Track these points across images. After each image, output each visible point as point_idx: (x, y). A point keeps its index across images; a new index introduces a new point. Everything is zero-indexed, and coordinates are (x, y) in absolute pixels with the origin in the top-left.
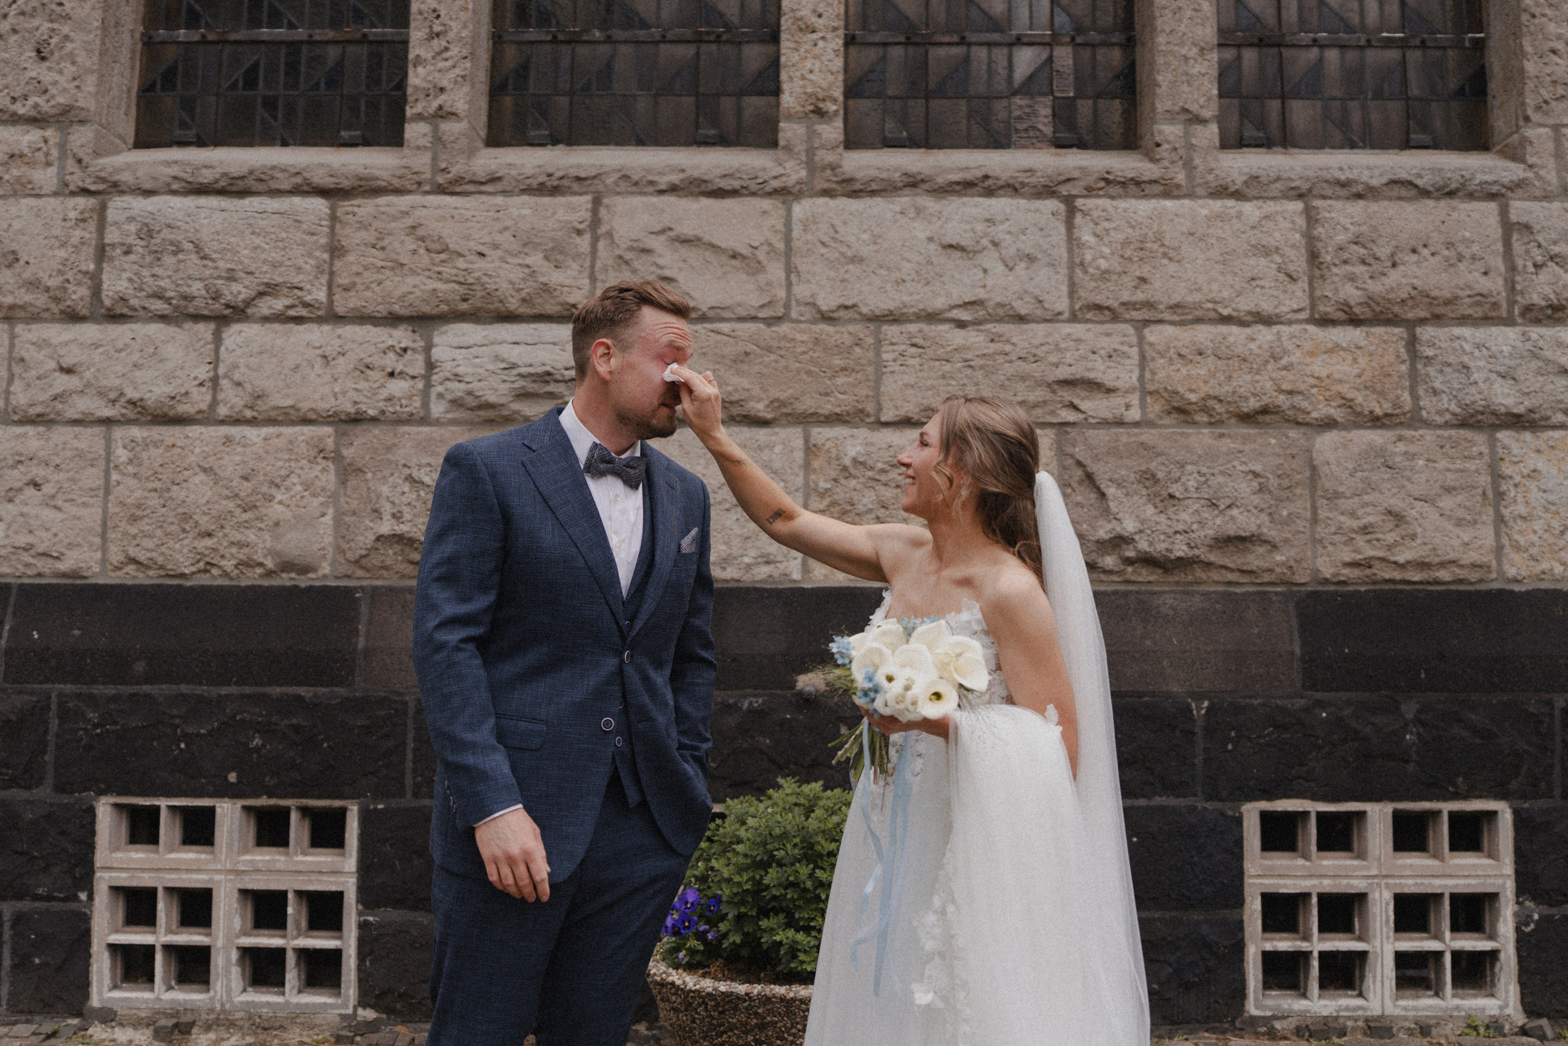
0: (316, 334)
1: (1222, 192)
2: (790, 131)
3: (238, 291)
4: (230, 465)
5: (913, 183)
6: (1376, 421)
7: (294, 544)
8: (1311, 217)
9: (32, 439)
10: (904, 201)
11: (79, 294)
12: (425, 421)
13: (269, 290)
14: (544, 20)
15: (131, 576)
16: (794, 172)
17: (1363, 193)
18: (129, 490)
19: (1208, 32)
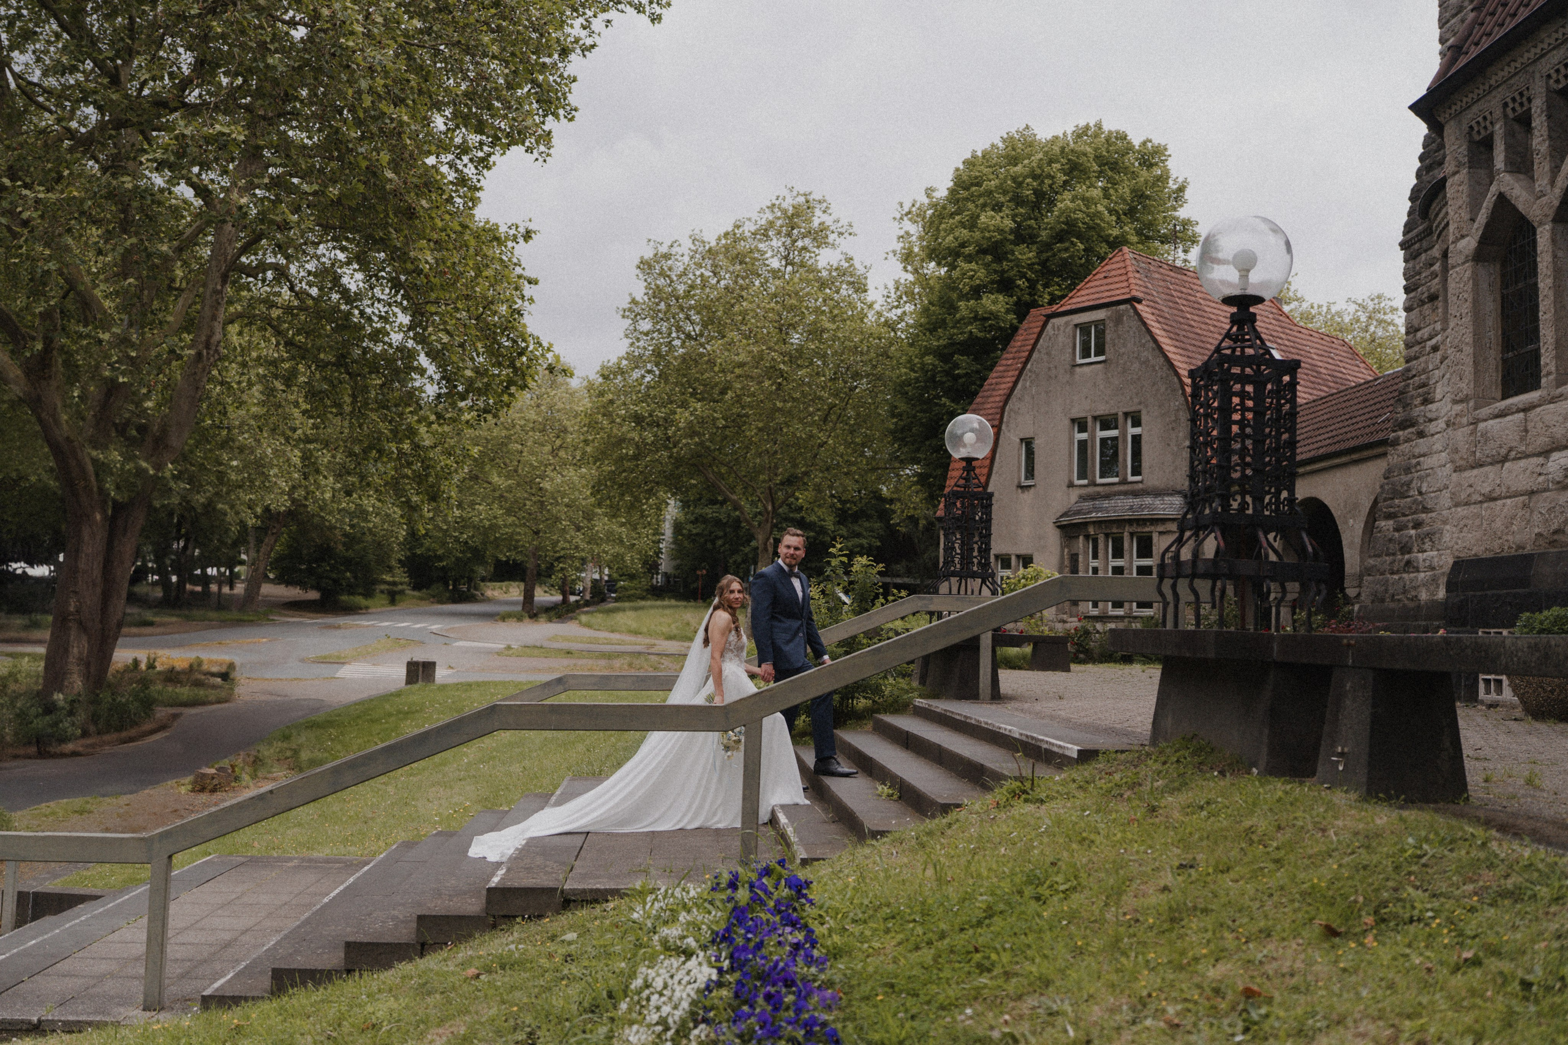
0: (1522, 463)
4: (1504, 513)
7: (1520, 539)
9: (1465, 511)
11: (1472, 459)
15: (1485, 555)
18: (1485, 525)
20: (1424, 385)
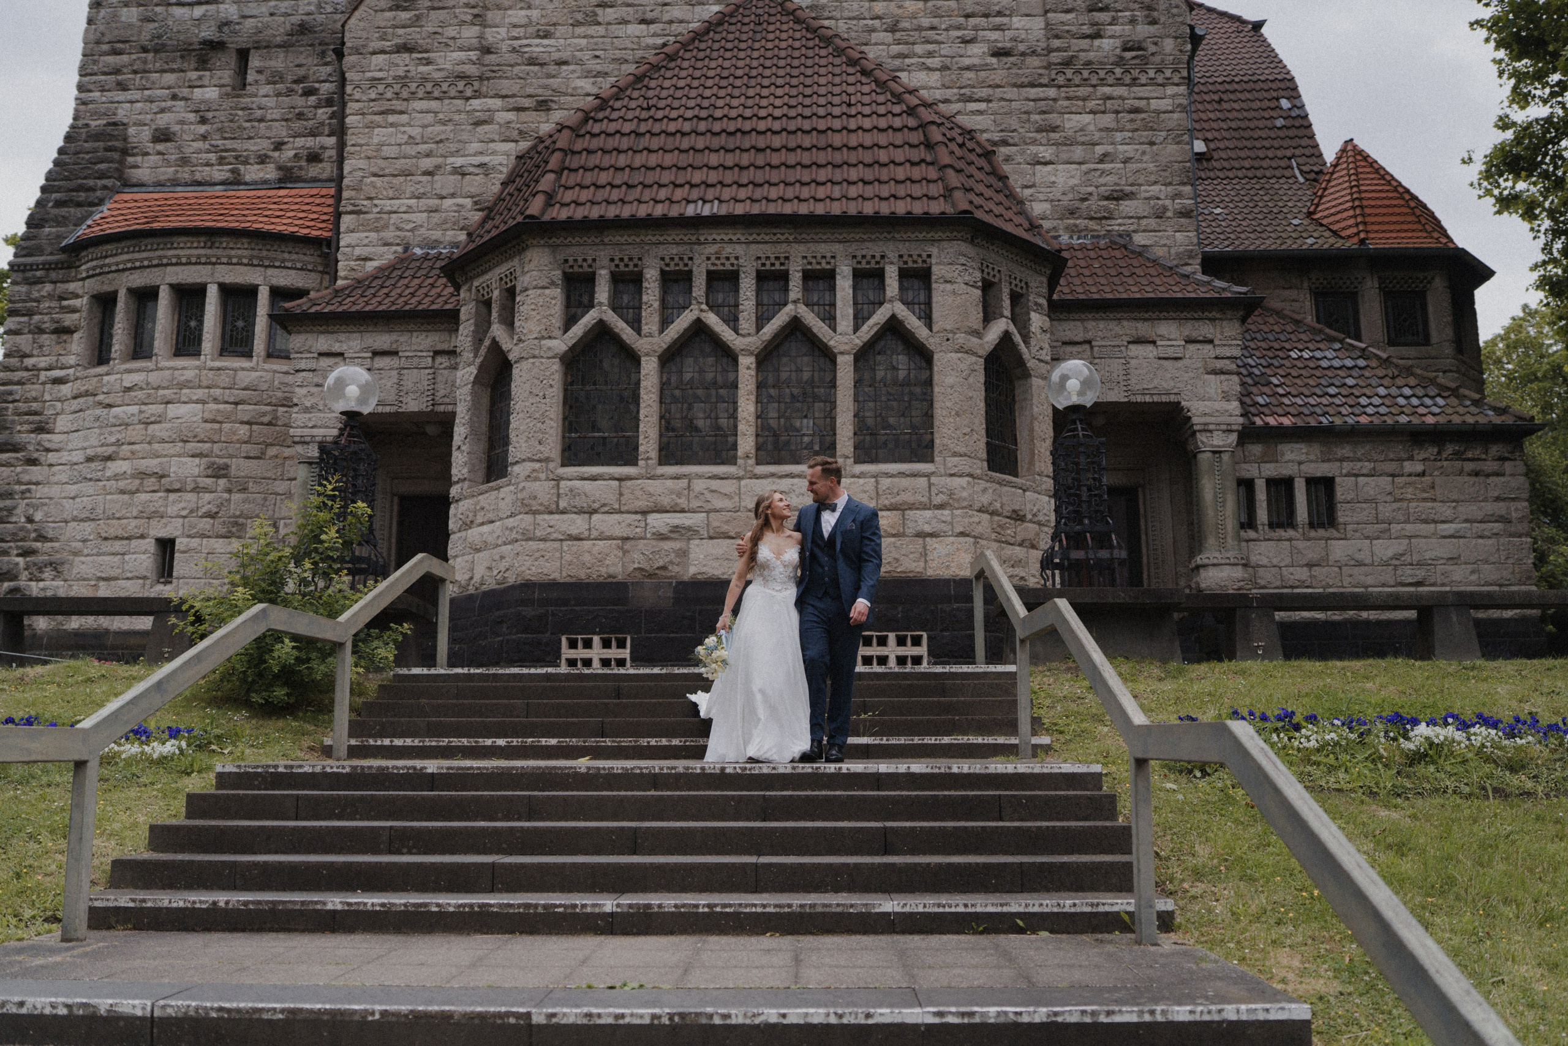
0: (616, 516)
1: (854, 476)
2: (740, 461)
3: (596, 505)
4: (595, 550)
5: (773, 475)
6: (894, 536)
7: (612, 570)
8: (877, 482)
9: (542, 545)
10: (770, 480)
11: (554, 506)
12: (645, 538)
13: (604, 505)
14: (673, 430)
15: (568, 580)
16: (742, 473)
17: (892, 476)
18: (568, 557)
19: (851, 434)
20: (36, 413)
